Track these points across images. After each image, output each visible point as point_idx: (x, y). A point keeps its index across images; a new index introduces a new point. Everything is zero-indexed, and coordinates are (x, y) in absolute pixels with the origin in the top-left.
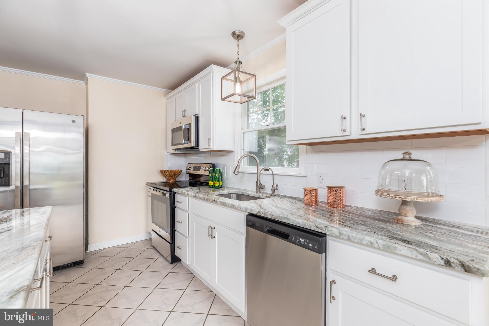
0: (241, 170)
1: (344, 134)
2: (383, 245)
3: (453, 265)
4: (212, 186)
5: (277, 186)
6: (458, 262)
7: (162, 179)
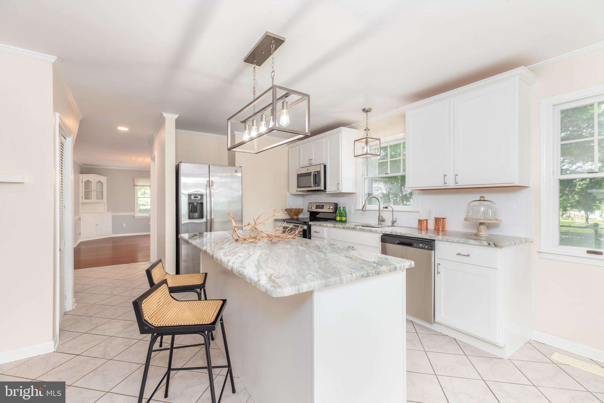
0: (367, 209)
1: (446, 185)
2: (464, 241)
3: (491, 244)
4: (339, 220)
5: (396, 219)
6: (493, 243)
7: (287, 217)
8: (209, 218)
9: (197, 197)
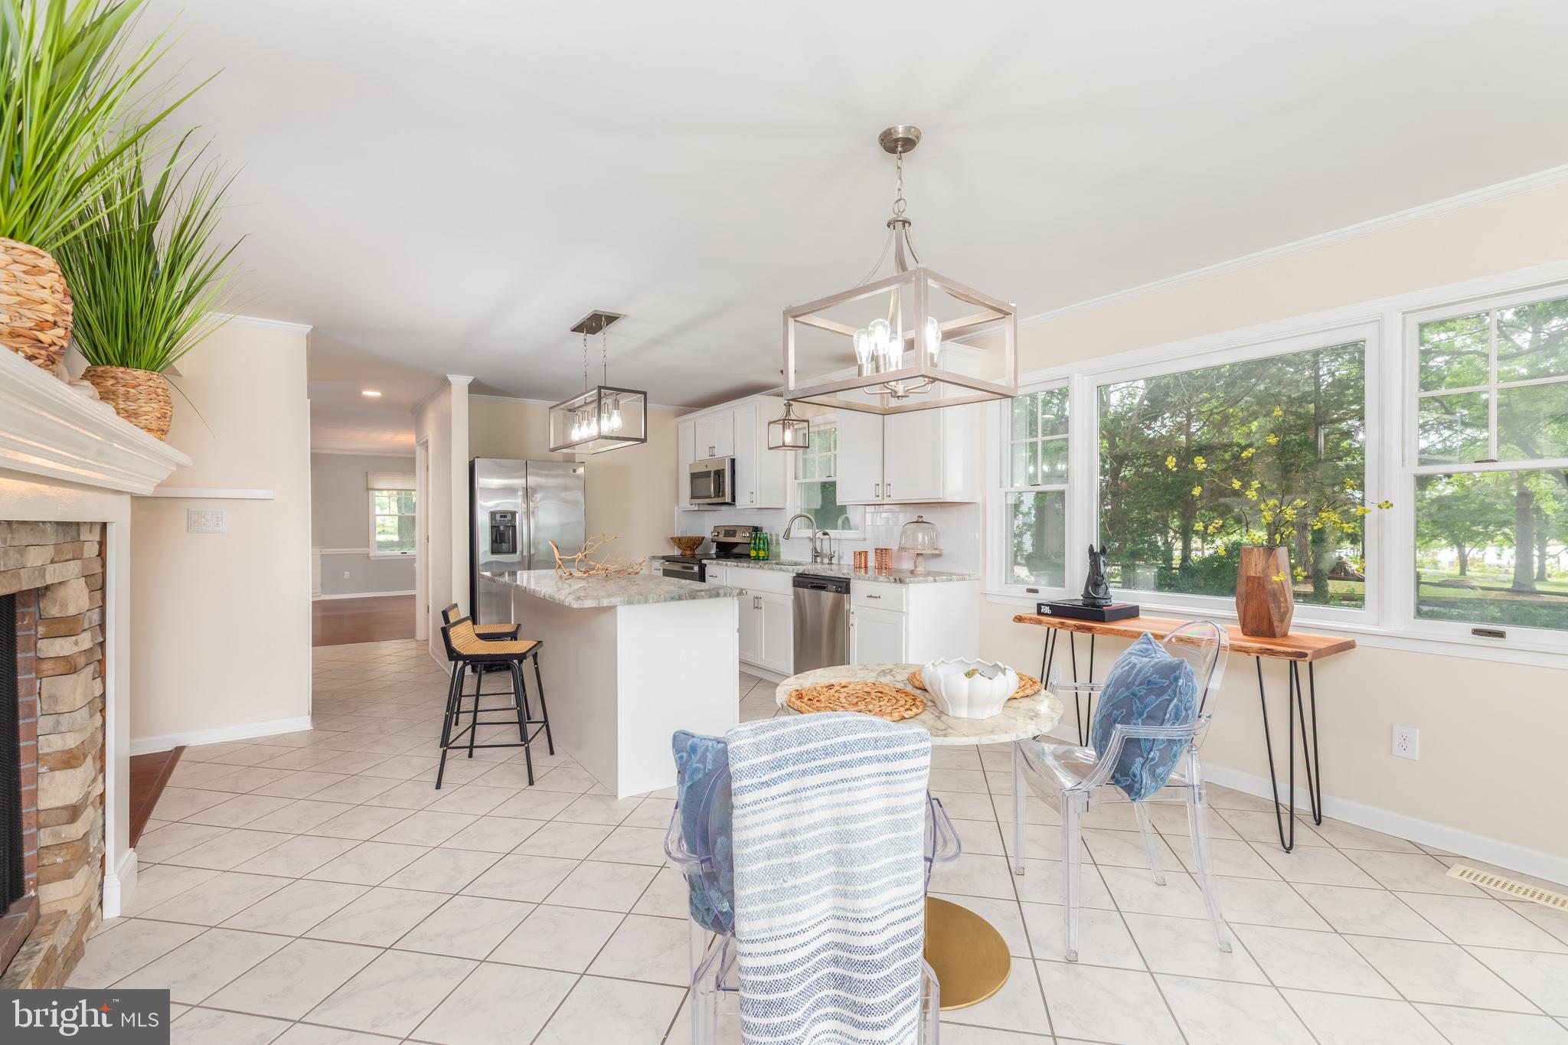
1: (878, 498)
4: (754, 557)
8: (525, 553)
9: (505, 516)
